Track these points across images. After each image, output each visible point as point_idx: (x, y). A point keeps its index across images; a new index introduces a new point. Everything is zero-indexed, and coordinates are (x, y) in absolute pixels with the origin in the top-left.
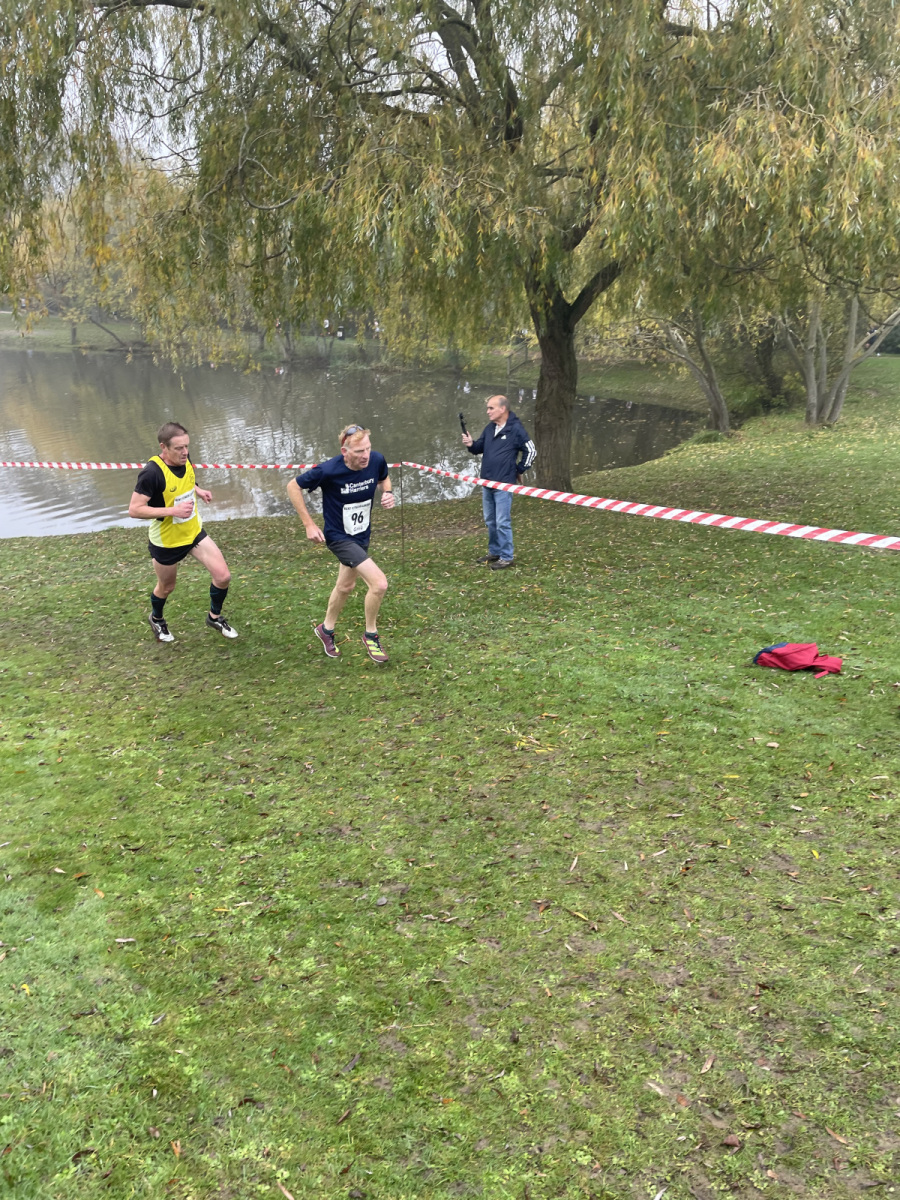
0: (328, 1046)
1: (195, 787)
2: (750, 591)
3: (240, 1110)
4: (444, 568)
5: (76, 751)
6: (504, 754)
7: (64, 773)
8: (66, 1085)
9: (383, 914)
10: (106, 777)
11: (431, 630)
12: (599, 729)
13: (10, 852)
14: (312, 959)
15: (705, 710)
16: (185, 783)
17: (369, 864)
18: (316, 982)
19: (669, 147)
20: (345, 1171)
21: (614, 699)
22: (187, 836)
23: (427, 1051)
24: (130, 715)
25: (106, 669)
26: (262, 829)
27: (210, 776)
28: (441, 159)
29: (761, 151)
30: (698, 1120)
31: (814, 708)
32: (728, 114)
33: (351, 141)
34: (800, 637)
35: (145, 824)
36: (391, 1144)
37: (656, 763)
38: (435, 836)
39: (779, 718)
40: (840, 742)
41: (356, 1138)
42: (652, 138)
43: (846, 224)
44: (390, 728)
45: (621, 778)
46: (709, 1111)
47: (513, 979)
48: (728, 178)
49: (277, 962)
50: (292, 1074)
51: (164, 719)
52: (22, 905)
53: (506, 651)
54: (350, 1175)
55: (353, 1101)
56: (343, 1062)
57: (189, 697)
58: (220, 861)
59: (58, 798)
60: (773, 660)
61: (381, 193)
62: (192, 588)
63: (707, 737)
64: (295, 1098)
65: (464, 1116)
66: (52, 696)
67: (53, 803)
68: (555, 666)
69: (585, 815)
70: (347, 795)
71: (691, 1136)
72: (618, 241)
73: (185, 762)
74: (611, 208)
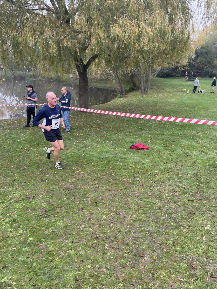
2: (130, 132)
3: (2, 270)
14: (22, 230)
15: (119, 160)
18: (23, 236)
19: (105, 27)
20: (30, 280)
21: (99, 159)
28: (49, 27)
29: (126, 29)
30: (116, 253)
31: (143, 157)
32: (118, 20)
33: (25, 21)
34: (140, 142)
36: (42, 271)
39: (135, 160)
40: (148, 164)
41: (33, 272)
42: (101, 25)
43: (145, 47)
46: (118, 251)
47: (73, 227)
48: (119, 35)
53: (73, 150)
54: (32, 281)
55: (32, 263)
60: (134, 147)
61: (34, 35)
63: (120, 166)
64: (17, 264)
65: (61, 262)
68: (85, 152)
71: (114, 257)
72: (96, 50)
74: (94, 41)
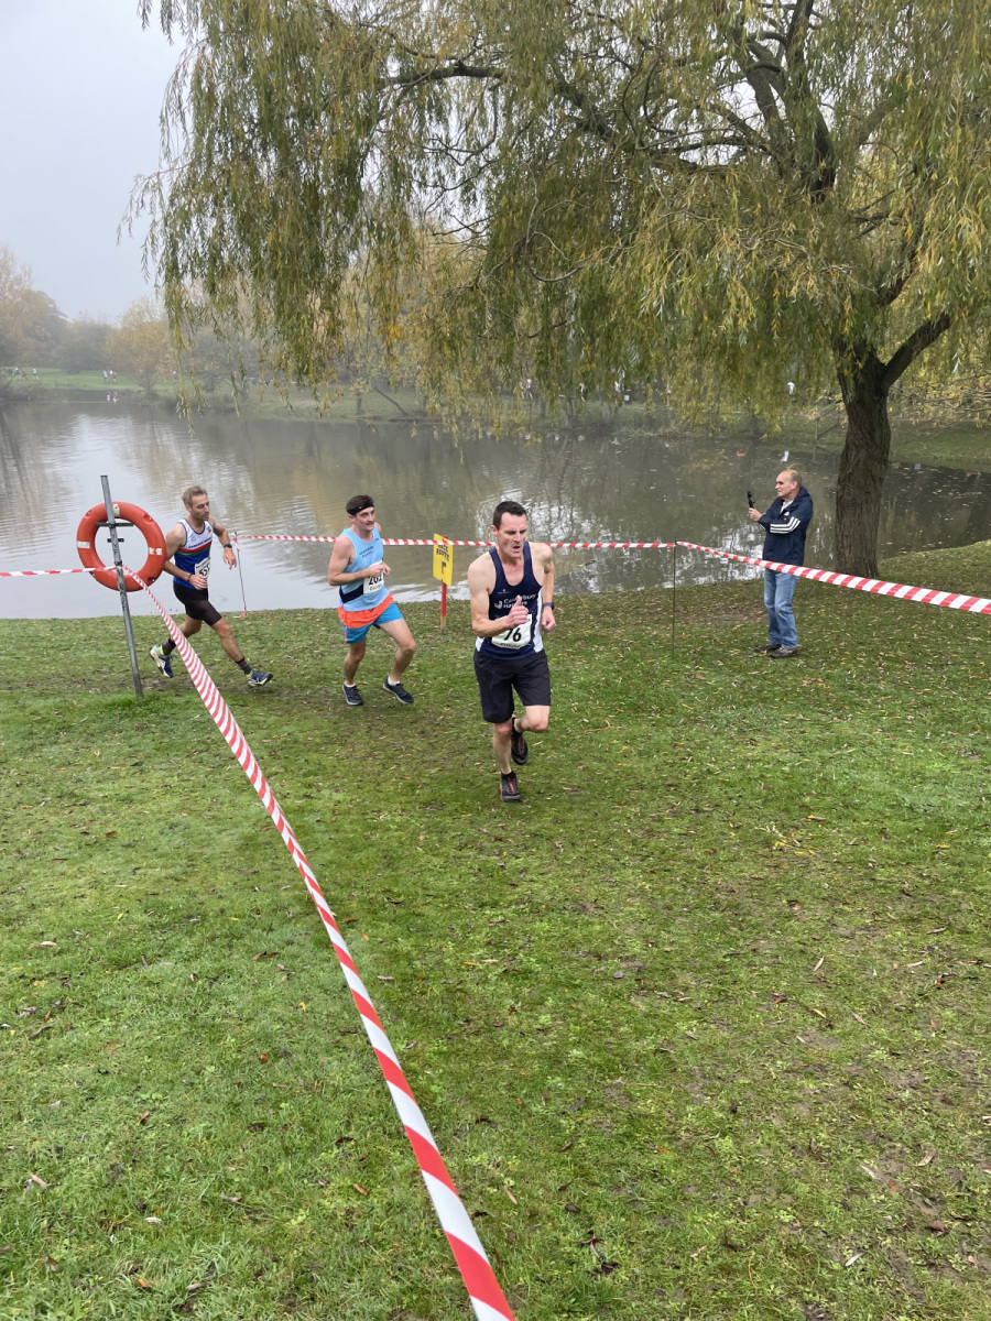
0: (557, 1088)
1: (452, 854)
3: (476, 1126)
4: (717, 656)
5: (348, 812)
6: (760, 852)
7: (337, 831)
8: (333, 1085)
9: (619, 986)
10: (373, 838)
11: (697, 721)
12: (870, 837)
13: (291, 894)
14: (549, 1015)
16: (444, 849)
17: (610, 940)
22: (443, 897)
23: (649, 1106)
24: (396, 783)
25: (376, 739)
26: (512, 898)
27: (466, 845)
35: (406, 883)
37: (929, 877)
38: (677, 922)
44: (643, 817)
45: (885, 888)
47: (739, 1059)
49: (517, 1013)
50: (524, 1106)
51: (427, 790)
52: (301, 939)
53: (776, 748)
56: (570, 1103)
57: (451, 771)
58: (471, 921)
59: (332, 852)
62: (459, 666)
64: (525, 1125)
66: (328, 761)
67: (328, 856)
69: (838, 919)
70: (594, 876)
73: (444, 831)
